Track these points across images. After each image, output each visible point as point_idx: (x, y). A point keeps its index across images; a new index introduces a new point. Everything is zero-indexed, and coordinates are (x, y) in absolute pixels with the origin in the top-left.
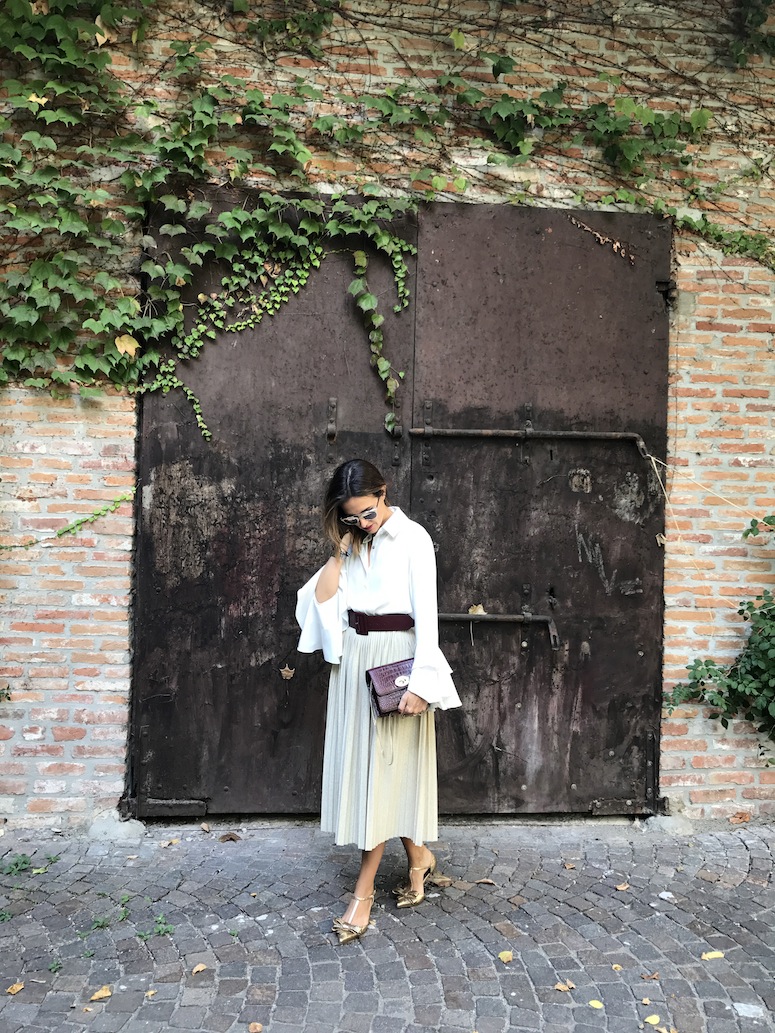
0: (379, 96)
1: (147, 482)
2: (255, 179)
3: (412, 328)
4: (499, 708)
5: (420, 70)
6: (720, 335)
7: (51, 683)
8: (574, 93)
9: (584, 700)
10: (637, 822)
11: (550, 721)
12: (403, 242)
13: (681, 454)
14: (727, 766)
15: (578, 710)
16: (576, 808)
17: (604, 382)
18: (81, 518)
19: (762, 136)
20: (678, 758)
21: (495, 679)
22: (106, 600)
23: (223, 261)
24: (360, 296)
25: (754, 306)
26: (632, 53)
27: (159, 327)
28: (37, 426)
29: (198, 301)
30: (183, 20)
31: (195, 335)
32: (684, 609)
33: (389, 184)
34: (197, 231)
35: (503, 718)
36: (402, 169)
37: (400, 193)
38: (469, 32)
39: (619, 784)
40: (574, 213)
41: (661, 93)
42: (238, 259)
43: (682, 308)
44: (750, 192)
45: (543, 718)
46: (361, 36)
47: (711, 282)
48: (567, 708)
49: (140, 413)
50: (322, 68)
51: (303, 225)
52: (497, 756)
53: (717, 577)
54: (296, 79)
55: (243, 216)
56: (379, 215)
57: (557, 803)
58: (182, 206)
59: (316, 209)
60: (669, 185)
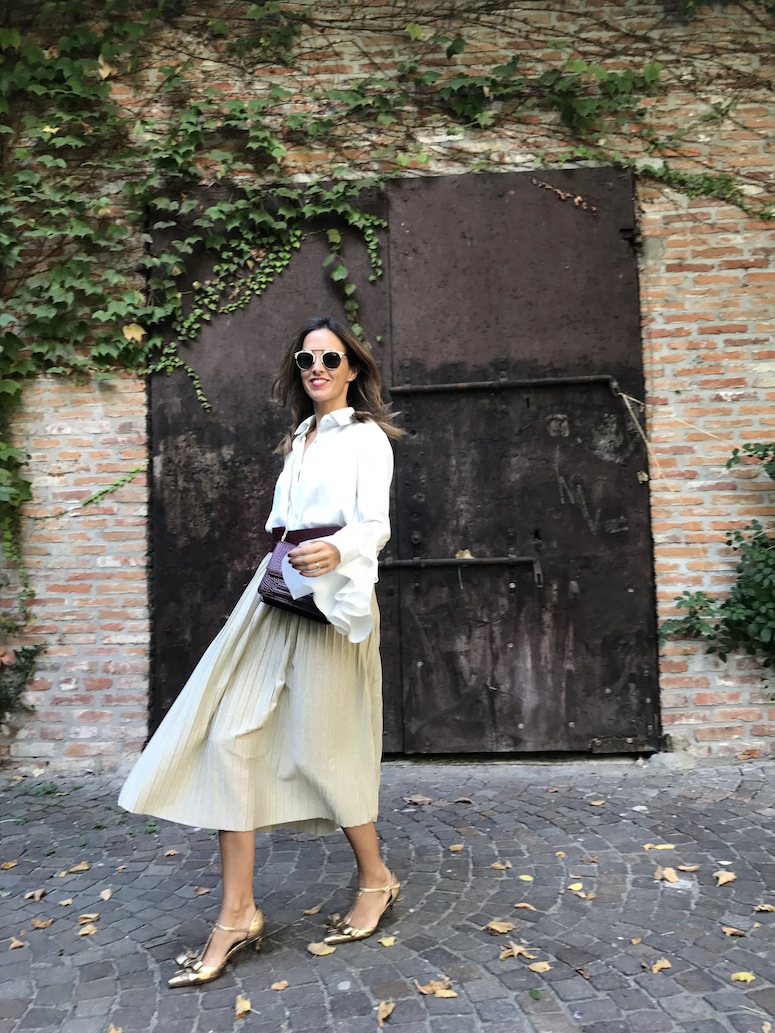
0: (348, 91)
1: (157, 453)
2: (240, 177)
3: (387, 295)
4: (491, 649)
5: (383, 64)
6: (692, 275)
7: (81, 638)
8: (529, 65)
9: (577, 638)
10: (640, 761)
11: (543, 660)
12: (374, 218)
13: (659, 394)
14: (732, 702)
15: (571, 648)
16: (576, 747)
17: (574, 329)
18: (103, 489)
19: (720, 81)
20: (678, 695)
21: (486, 620)
22: (126, 562)
23: (213, 250)
24: (332, 268)
25: (725, 244)
26: (583, 21)
27: (160, 313)
28: (62, 410)
29: (193, 288)
30: (173, 49)
31: (192, 318)
32: (675, 546)
33: (360, 168)
34: (183, 226)
35: (495, 658)
36: (372, 153)
37: (371, 174)
38: (426, 24)
39: (617, 722)
40: (536, 173)
41: (613, 54)
42: (225, 248)
43: (650, 253)
44: (712, 135)
45: (536, 657)
46: (328, 41)
47: (678, 225)
48: (559, 647)
49: (149, 391)
50: (295, 73)
51: (281, 212)
52: (492, 695)
53: (706, 512)
54: (271, 86)
55: (227, 207)
56: (348, 194)
57: (556, 742)
58: (174, 206)
59: (294, 195)
60: (629, 138)
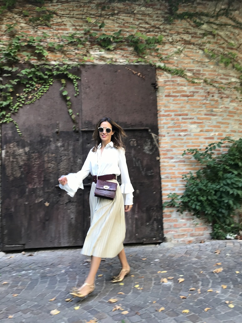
0: (68, 36)
1: (3, 149)
2: (33, 61)
3: (80, 100)
5: (80, 29)
6: (172, 98)
8: (124, 33)
9: (138, 208)
10: (157, 245)
11: (128, 215)
12: (76, 76)
13: (163, 133)
14: (184, 226)
15: (137, 211)
16: (138, 242)
17: (138, 113)
19: (180, 42)
20: (168, 225)
23: (23, 84)
24: (62, 91)
25: (181, 90)
26: (140, 21)
27: (5, 103)
29: (16, 96)
30: (11, 19)
31: (16, 105)
32: (167, 179)
33: (72, 60)
34: (13, 76)
36: (76, 56)
37: (75, 63)
38: (93, 18)
39: (151, 233)
40: (126, 65)
41: (149, 32)
42: (27, 83)
43: (160, 91)
44: (178, 58)
46: (62, 20)
47: (168, 83)
48: (133, 211)
49: (1, 129)
50: (51, 29)
51: (46, 72)
53: (176, 169)
54: (43, 33)
55: (28, 70)
56: (68, 68)
57: (132, 240)
58: (10, 69)
59: (50, 68)
60: (154, 56)
